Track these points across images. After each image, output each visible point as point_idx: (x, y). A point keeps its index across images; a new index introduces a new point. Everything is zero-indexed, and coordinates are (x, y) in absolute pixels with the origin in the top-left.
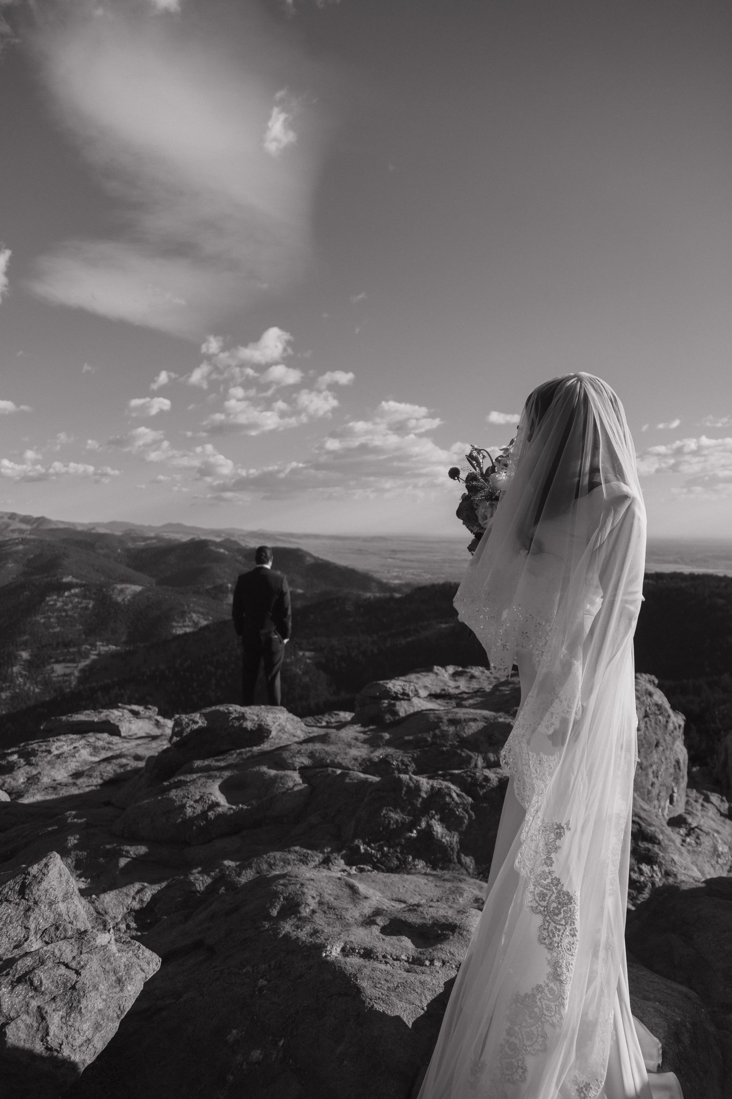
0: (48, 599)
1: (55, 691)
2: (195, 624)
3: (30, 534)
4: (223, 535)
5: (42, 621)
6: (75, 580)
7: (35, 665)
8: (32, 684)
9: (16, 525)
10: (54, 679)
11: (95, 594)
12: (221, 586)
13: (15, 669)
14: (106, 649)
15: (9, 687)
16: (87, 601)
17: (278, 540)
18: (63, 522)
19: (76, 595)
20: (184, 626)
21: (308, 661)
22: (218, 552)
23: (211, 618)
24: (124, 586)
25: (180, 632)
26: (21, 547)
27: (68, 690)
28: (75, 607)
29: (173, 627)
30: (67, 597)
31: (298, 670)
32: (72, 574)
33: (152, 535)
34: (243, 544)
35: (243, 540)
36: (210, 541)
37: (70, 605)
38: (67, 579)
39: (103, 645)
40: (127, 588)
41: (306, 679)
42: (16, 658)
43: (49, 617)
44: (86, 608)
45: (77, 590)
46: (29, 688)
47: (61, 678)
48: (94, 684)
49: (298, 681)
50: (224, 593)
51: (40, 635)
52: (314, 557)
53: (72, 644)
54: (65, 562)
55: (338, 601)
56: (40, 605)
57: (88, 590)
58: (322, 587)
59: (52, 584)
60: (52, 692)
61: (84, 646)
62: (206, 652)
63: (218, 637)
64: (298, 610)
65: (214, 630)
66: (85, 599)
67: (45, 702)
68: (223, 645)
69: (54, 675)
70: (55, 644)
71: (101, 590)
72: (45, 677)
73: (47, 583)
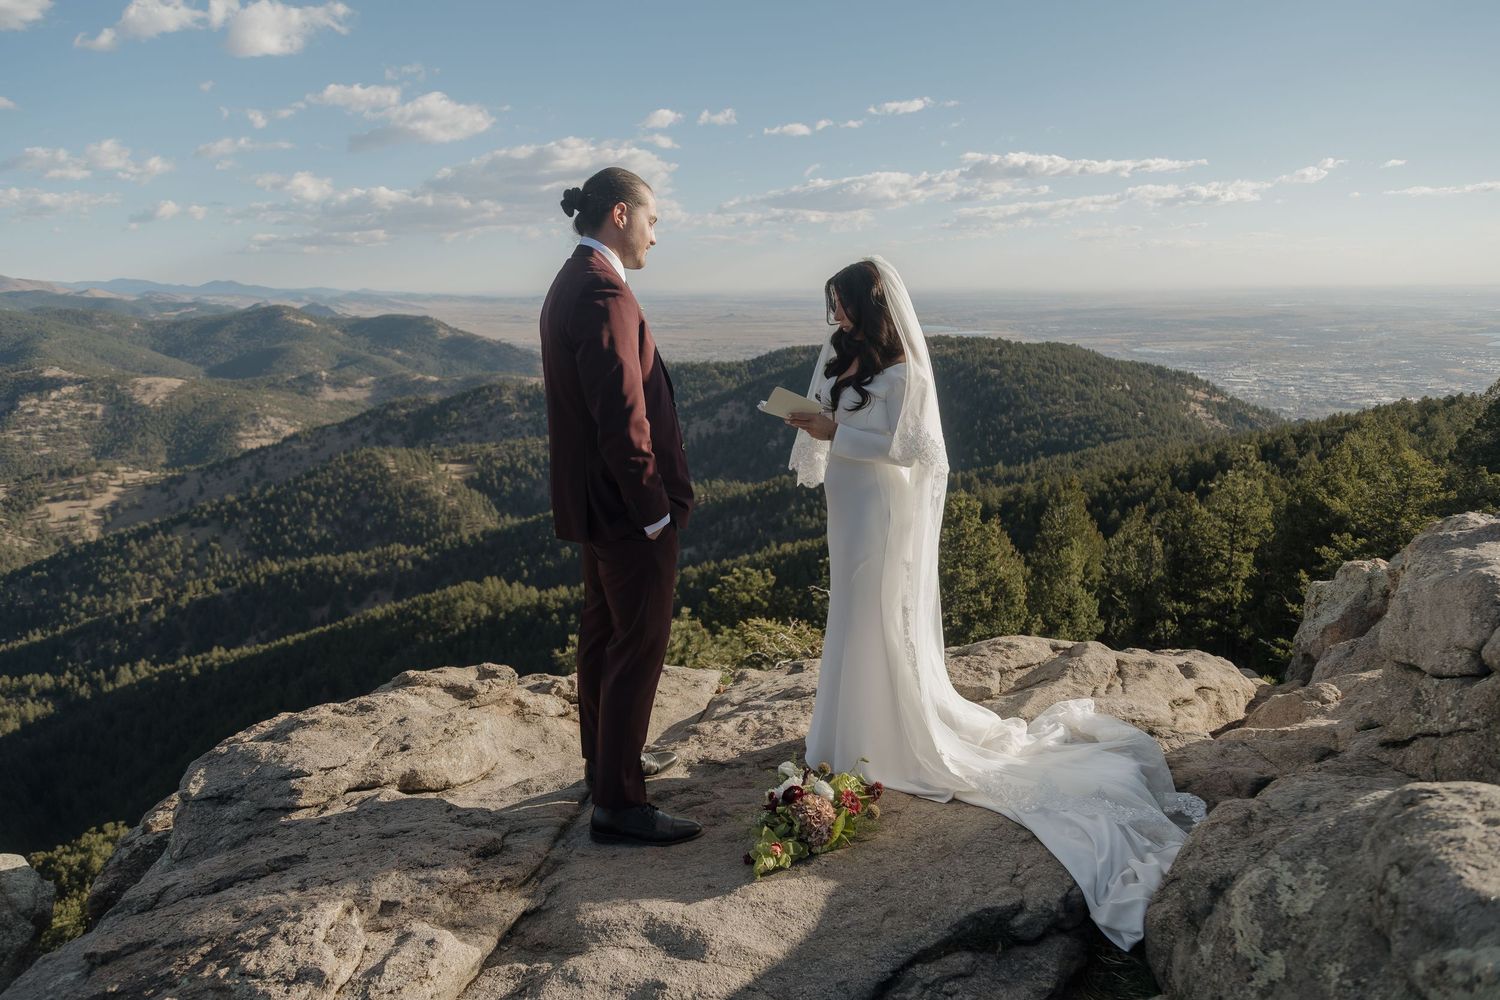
0: (22, 404)
1: (57, 543)
2: (276, 432)
4: (306, 298)
5: (18, 438)
6: (65, 374)
7: (15, 508)
8: (16, 537)
10: (52, 525)
11: (103, 394)
12: (311, 375)
14: (134, 476)
16: (93, 405)
19: (70, 397)
20: (258, 437)
21: (454, 477)
22: (301, 325)
23: (299, 423)
24: (151, 380)
25: (253, 445)
27: (80, 541)
28: (72, 415)
29: (241, 439)
30: (54, 400)
31: (440, 491)
32: (58, 364)
33: (188, 299)
34: (339, 311)
36: (286, 308)
37: (63, 413)
38: (51, 372)
39: (127, 472)
40: (157, 384)
41: (454, 503)
43: (29, 433)
44: (92, 416)
45: (71, 389)
46: (11, 541)
48: (122, 530)
49: (441, 506)
50: (317, 385)
51: (18, 460)
52: (450, 328)
53: (75, 472)
54: (45, 346)
55: (490, 390)
56: (10, 414)
57: (92, 389)
58: (465, 372)
59: (25, 381)
60: (52, 546)
61: (96, 475)
62: (297, 473)
63: (314, 449)
64: (433, 406)
65: (307, 441)
66: (88, 402)
67: (43, 561)
68: (323, 461)
69: (50, 520)
70: (46, 476)
71: (112, 388)
72: (36, 524)
73: (16, 379)
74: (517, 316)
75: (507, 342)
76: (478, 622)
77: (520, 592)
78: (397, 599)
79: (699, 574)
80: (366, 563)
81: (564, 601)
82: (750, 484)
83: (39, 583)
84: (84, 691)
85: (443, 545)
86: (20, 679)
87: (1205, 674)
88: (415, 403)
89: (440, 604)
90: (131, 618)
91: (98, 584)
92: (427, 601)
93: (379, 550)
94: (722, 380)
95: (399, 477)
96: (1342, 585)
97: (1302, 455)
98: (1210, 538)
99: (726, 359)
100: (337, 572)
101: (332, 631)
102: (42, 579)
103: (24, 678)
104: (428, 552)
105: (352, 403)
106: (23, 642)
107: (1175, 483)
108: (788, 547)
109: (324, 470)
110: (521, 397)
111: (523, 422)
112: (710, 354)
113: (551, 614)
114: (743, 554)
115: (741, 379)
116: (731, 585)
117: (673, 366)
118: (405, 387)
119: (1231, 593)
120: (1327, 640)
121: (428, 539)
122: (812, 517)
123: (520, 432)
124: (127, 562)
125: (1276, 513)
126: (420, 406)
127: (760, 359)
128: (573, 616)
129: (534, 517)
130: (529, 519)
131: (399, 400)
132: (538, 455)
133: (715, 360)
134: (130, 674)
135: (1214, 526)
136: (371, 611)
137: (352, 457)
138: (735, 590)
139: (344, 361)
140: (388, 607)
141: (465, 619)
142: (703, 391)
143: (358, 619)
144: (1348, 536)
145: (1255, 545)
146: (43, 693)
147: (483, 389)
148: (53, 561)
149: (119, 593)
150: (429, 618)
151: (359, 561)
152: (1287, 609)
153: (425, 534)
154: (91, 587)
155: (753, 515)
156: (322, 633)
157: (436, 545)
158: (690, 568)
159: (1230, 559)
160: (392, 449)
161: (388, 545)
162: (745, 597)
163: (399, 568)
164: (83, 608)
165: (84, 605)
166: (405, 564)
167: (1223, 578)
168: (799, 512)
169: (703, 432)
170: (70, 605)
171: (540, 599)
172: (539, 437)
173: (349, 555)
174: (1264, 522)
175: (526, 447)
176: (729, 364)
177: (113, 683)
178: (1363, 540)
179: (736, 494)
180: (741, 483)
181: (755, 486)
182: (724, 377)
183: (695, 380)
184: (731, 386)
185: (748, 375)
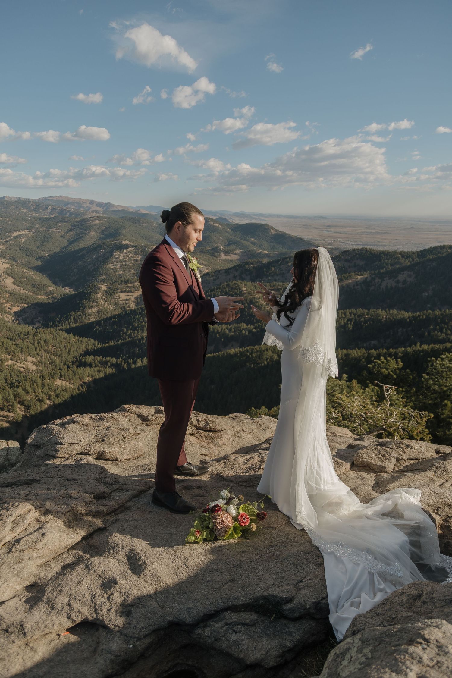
0: (114, 254)
1: (121, 309)
3: (103, 214)
4: (218, 215)
5: (112, 267)
6: (129, 243)
7: (110, 293)
9: (94, 208)
10: (120, 302)
11: (141, 252)
12: (217, 248)
13: (99, 295)
15: (96, 305)
16: (137, 256)
17: (253, 218)
18: (121, 206)
19: (130, 252)
22: (215, 226)
23: (210, 268)
26: (98, 222)
27: (129, 309)
28: (130, 259)
30: (125, 253)
32: (127, 239)
34: (230, 221)
35: (230, 218)
36: (209, 218)
37: (128, 258)
38: (125, 242)
42: (99, 289)
43: (116, 265)
44: (137, 260)
45: (131, 249)
46: (107, 306)
47: (124, 302)
49: (263, 309)
50: (219, 252)
51: (111, 276)
52: (276, 230)
53: (129, 282)
54: (123, 232)
55: (290, 259)
56: (110, 257)
57: (137, 249)
58: (280, 250)
59: (116, 245)
60: (120, 309)
61: (136, 283)
62: (207, 289)
63: (215, 280)
64: (264, 264)
65: (213, 276)
66: (136, 255)
67: (116, 315)
68: (218, 285)
69: (120, 299)
70: (120, 281)
71: (145, 249)
72: (115, 300)
73: (113, 244)
74: (306, 225)
75: (300, 237)
76: (272, 362)
78: (240, 347)
80: (230, 330)
82: (410, 313)
83: (114, 323)
84: (125, 366)
85: (262, 326)
86: (106, 358)
88: (257, 262)
89: (257, 351)
90: (143, 341)
91: (133, 326)
92: (252, 349)
93: (235, 325)
94: (402, 260)
95: (247, 294)
99: (406, 250)
100: (218, 332)
101: (213, 356)
102: (115, 321)
103: (107, 358)
104: (255, 328)
105: (232, 261)
106: (107, 345)
108: (425, 347)
109: (217, 289)
115: (413, 260)
116: (379, 364)
117: (378, 252)
118: (254, 255)
121: (256, 323)
122: (441, 333)
124: (143, 319)
126: (259, 264)
127: (425, 250)
131: (250, 261)
133: (401, 250)
134: (141, 362)
136: (229, 351)
137: (229, 284)
138: (381, 368)
139: (230, 242)
140: (236, 350)
141: (267, 359)
142: (392, 265)
143: (224, 353)
146: (112, 365)
147: (287, 258)
148: (120, 315)
149: (140, 331)
150: (252, 357)
151: (227, 329)
153: (255, 321)
154: (131, 327)
155: (410, 329)
156: (209, 357)
157: (259, 325)
160: (245, 282)
161: (239, 323)
162: (385, 371)
163: (243, 334)
164: (128, 335)
165: (128, 334)
166: (246, 332)
168: (435, 330)
169: (389, 285)
170: (123, 333)
173: (223, 325)
176: (407, 252)
177: (135, 365)
179: (402, 317)
180: (405, 312)
181: (413, 314)
182: (404, 259)
183: (388, 259)
184: (407, 263)
185: (417, 258)
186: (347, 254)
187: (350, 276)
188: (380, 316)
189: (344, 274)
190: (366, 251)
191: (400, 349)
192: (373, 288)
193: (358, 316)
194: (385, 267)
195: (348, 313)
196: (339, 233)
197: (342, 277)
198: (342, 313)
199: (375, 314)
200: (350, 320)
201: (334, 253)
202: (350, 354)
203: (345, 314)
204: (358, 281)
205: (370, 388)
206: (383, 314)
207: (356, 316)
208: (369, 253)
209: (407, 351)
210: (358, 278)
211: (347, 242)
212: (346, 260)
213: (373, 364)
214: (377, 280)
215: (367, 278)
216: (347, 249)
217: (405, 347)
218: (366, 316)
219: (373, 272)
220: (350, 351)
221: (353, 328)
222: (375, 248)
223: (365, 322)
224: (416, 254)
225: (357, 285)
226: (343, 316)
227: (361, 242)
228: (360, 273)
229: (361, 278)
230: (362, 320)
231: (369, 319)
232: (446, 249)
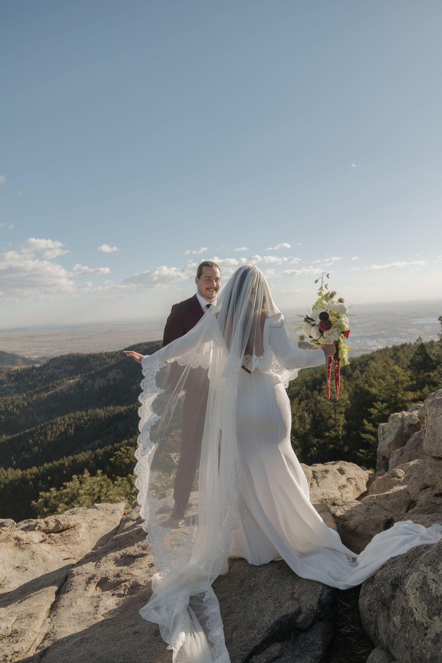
74: (6, 338)
77: (12, 473)
79: (103, 452)
81: (36, 475)
82: (125, 407)
87: (349, 472)
94: (109, 360)
96: (392, 424)
97: (354, 371)
98: (327, 410)
99: (110, 351)
107: (308, 388)
110: (9, 375)
111: (11, 388)
112: (102, 349)
113: (28, 482)
114: (124, 440)
115: (118, 359)
116: (120, 456)
119: (338, 432)
120: (391, 449)
123: (9, 393)
125: (350, 396)
128: (40, 481)
129: (18, 434)
130: (16, 435)
132: (19, 403)
133: (105, 351)
135: (327, 405)
138: (122, 458)
142: (100, 366)
144: (379, 403)
145: (344, 410)
152: (361, 436)
155: (127, 421)
158: (99, 450)
159: (335, 418)
162: (127, 460)
167: (334, 426)
169: (101, 385)
171: (23, 475)
172: (20, 394)
174: (346, 401)
175: (13, 400)
176: (112, 353)
178: (385, 404)
179: (119, 412)
180: (121, 406)
181: (128, 407)
182: (110, 359)
183: (96, 361)
184: (113, 362)
185: (121, 357)
186: (56, 361)
187: (62, 382)
188: (98, 415)
189: (56, 381)
190: (74, 356)
191: (123, 442)
192: (86, 390)
193: (78, 420)
194: (94, 368)
195: (67, 419)
196: (43, 342)
197: (54, 384)
198: (60, 419)
199: (93, 414)
200: (71, 425)
201: (42, 362)
202: (77, 459)
203: (64, 420)
204: (72, 386)
205: (119, 480)
206: (100, 412)
207: (76, 420)
208: (77, 357)
209: (130, 442)
210: (70, 383)
211: (53, 350)
212: (56, 367)
213: (115, 457)
214: (89, 381)
215: (79, 381)
216: (55, 357)
217: (127, 439)
218: (86, 418)
219: (84, 375)
220: (76, 456)
221: (74, 432)
222: (81, 352)
223: (86, 423)
224: (119, 353)
225: (71, 389)
226: (62, 422)
227: (67, 348)
228: (71, 378)
229: (73, 382)
230: (82, 422)
231: (89, 420)
232: (143, 346)
